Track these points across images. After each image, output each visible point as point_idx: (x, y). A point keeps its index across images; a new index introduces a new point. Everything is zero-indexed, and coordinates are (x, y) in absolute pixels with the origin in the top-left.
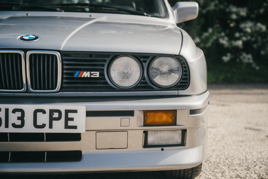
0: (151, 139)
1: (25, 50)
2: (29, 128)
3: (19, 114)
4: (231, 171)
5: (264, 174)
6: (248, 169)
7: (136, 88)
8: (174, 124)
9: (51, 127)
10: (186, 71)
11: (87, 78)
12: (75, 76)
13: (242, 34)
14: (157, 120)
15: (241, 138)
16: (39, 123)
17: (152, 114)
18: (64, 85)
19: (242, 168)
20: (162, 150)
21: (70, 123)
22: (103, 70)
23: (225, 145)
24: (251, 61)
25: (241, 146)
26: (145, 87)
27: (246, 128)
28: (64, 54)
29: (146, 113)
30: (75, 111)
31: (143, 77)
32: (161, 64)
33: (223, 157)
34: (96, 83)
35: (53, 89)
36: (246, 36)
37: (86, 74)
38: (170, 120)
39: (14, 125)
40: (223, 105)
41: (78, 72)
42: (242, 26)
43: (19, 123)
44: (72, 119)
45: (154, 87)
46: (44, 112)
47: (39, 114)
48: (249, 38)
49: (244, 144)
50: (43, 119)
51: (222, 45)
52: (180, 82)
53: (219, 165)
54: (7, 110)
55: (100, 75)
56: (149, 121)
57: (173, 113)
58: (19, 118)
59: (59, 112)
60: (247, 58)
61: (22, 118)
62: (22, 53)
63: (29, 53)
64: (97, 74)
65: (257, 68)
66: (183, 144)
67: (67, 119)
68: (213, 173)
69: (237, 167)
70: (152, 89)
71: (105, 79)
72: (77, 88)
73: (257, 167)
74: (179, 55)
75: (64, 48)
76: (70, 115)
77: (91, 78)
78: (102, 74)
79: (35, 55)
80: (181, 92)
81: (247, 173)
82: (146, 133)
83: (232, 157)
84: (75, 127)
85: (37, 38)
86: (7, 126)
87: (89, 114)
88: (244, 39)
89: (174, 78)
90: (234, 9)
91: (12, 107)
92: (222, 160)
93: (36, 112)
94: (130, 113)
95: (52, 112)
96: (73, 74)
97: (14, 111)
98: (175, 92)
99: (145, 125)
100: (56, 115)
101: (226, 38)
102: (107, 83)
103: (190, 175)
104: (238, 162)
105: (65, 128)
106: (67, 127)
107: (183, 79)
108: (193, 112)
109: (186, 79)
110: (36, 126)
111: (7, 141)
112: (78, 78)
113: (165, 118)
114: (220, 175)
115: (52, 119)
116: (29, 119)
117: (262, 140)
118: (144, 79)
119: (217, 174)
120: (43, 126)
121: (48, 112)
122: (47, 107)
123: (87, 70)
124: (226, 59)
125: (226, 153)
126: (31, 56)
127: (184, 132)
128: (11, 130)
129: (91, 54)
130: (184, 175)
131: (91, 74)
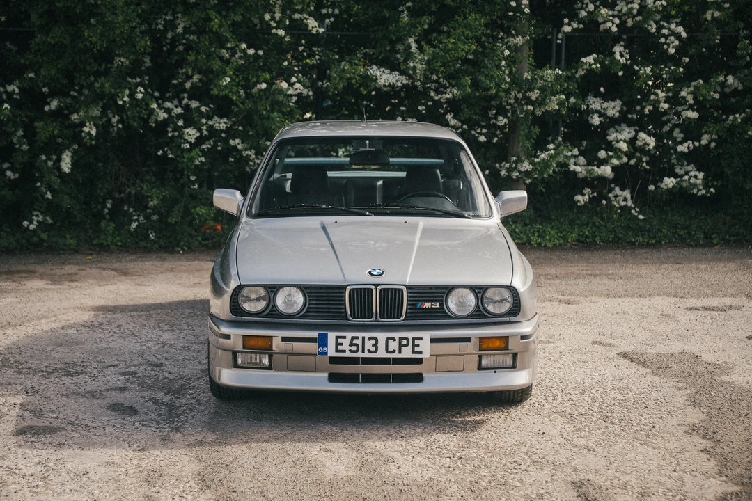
0: (484, 362)
1: (376, 285)
2: (381, 353)
3: (373, 341)
4: (564, 395)
5: (599, 397)
6: (583, 392)
7: (471, 316)
8: (507, 348)
9: (400, 352)
10: (516, 300)
11: (428, 308)
12: (418, 307)
13: (611, 154)
14: (491, 345)
15: (584, 357)
16: (390, 349)
17: (487, 340)
18: (408, 315)
19: (576, 392)
20: (495, 372)
21: (417, 349)
22: (442, 301)
23: (562, 367)
24: (630, 203)
25: (581, 368)
26: (479, 315)
27: (594, 343)
28: (409, 287)
29: (482, 339)
30: (421, 339)
31: (477, 306)
32: (495, 294)
33: (557, 381)
34: (435, 312)
35: (398, 318)
36: (619, 158)
37: (427, 305)
38: (503, 345)
39: (369, 351)
40: (568, 302)
41: (420, 303)
42: (612, 137)
43: (373, 349)
44: (418, 346)
45: (487, 314)
46: (394, 339)
47: (390, 342)
48: (625, 160)
49: (586, 364)
50: (393, 345)
51: (575, 173)
52: (511, 310)
53: (552, 389)
54: (363, 338)
55: (440, 305)
56: (484, 346)
57: (505, 339)
58: (373, 345)
59: (407, 339)
60: (622, 197)
61: (376, 345)
62: (373, 287)
63: (379, 288)
64: (437, 305)
65: (641, 217)
66: (514, 366)
67: (414, 346)
68: (544, 397)
69: (571, 391)
70: (485, 317)
71: (443, 308)
72: (418, 317)
73: (593, 391)
74: (510, 286)
75: (409, 282)
76: (417, 342)
77: (431, 308)
78: (441, 305)
79: (384, 289)
80: (512, 319)
81: (581, 397)
82: (480, 357)
83: (568, 380)
84: (421, 353)
85: (383, 273)
86: (363, 352)
87: (433, 341)
88: (616, 162)
89: (506, 307)
90: (596, 104)
91: (367, 335)
92: (556, 384)
93: (388, 339)
94: (468, 340)
95: (401, 339)
96: (416, 305)
97: (369, 339)
98: (507, 319)
99: (480, 351)
100: (404, 342)
101: (582, 160)
102: (445, 312)
103: (520, 398)
104: (574, 387)
105: (413, 353)
106: (413, 352)
107: (514, 307)
108: (524, 337)
109: (517, 307)
110: (388, 352)
111: (359, 364)
112: (420, 308)
113: (498, 343)
114: (552, 398)
115: (401, 346)
116: (382, 345)
117: (610, 359)
118: (479, 308)
119: (549, 398)
120: (394, 352)
121: (398, 340)
122: (397, 335)
123: (428, 301)
124: (581, 199)
125: (562, 376)
126: (381, 289)
127: (515, 356)
128: (367, 355)
129: (431, 287)
130: (514, 399)
131: (432, 305)
